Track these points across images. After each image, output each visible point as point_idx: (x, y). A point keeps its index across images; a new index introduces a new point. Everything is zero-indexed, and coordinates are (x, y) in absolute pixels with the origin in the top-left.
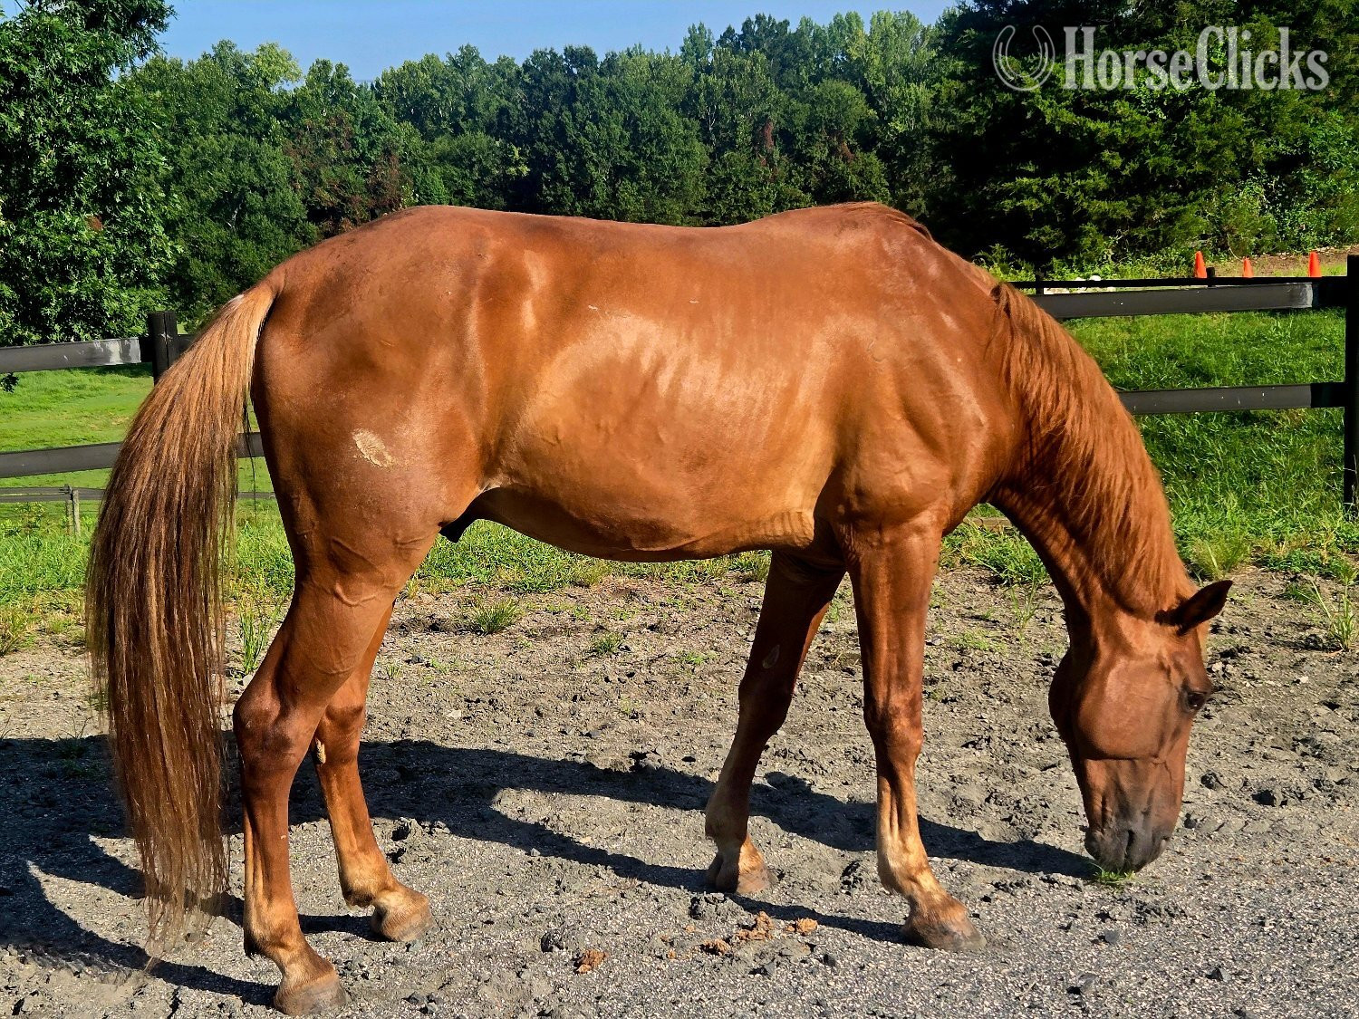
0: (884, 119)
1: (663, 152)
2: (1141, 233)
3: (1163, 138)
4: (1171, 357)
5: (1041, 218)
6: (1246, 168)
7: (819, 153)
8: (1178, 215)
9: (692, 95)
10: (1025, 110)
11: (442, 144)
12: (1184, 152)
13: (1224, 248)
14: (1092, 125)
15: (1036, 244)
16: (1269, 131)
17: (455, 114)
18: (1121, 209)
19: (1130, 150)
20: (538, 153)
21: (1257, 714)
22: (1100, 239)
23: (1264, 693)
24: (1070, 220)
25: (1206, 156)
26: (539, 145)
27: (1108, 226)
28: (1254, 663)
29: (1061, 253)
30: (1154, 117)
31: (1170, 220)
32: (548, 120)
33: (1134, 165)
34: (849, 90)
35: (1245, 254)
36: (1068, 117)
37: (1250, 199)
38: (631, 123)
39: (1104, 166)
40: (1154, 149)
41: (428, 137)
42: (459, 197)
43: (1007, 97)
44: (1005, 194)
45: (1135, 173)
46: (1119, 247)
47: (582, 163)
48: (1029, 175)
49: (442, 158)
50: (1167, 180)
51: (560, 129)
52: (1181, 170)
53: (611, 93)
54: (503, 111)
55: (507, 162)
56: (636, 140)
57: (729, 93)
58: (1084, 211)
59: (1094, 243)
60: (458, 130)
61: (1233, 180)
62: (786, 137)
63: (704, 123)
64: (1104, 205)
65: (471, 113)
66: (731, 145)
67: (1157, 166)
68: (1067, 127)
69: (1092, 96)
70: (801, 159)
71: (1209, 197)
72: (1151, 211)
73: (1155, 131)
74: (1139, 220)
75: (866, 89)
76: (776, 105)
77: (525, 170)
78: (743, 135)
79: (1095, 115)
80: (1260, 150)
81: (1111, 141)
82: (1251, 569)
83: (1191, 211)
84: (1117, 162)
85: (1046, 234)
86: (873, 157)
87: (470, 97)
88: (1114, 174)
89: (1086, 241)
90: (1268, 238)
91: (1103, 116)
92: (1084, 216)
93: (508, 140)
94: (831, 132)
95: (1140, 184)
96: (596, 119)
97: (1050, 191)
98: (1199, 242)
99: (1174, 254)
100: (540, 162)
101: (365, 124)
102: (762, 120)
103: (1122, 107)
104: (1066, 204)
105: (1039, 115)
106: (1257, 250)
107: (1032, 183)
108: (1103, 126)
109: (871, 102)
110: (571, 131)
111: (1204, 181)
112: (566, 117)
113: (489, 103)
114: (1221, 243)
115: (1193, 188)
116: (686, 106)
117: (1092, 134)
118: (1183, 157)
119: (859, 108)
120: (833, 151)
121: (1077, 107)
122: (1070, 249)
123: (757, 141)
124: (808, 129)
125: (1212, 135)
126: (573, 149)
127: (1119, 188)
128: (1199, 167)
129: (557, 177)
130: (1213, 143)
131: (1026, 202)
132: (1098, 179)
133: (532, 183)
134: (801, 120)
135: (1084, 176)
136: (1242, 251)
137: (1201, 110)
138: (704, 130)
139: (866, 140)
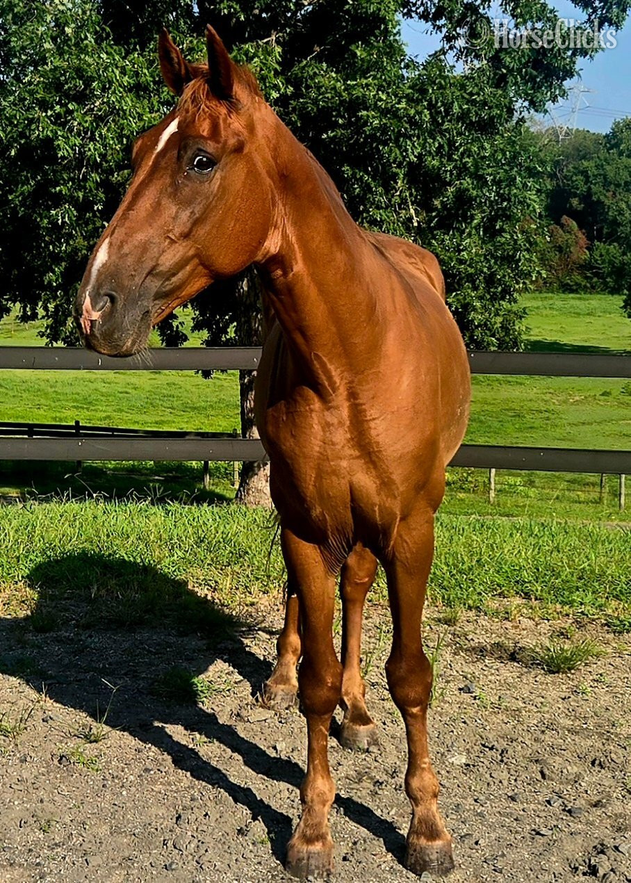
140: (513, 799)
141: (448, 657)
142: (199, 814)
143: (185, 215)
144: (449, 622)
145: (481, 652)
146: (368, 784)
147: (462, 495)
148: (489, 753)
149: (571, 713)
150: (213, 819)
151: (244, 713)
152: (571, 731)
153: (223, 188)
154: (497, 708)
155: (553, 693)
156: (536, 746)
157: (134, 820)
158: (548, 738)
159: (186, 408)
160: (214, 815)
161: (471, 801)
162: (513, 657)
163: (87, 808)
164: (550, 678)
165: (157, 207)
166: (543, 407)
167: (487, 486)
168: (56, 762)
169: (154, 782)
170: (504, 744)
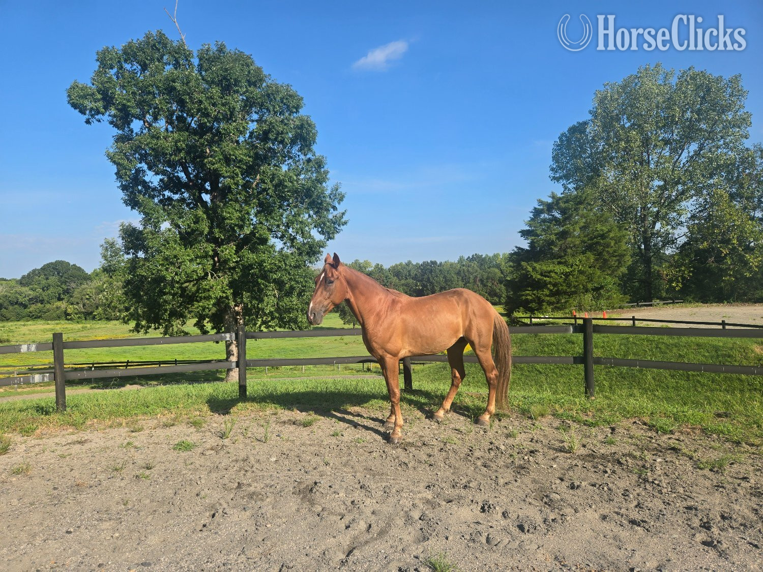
0: (505, 277)
1: (452, 284)
2: (558, 305)
3: (564, 282)
4: (564, 338)
5: (532, 301)
6: (587, 291)
7: (490, 284)
8: (568, 301)
9: (460, 271)
10: (528, 275)
11: (403, 282)
12: (569, 285)
13: (581, 309)
14: (545, 279)
15: (531, 307)
16: (592, 280)
17: (406, 275)
18: (553, 299)
19: (555, 285)
20: (424, 284)
21: (534, 481)
22: (548, 307)
23: (539, 471)
24: (540, 302)
25: (575, 287)
26: (424, 282)
27: (550, 303)
28: (540, 457)
29: (537, 310)
30: (561, 277)
31: (566, 302)
32: (426, 276)
33: (556, 289)
34: (497, 270)
35: (587, 311)
36: (539, 277)
37: (588, 297)
38: (445, 277)
39: (548, 289)
40: (561, 285)
41: (400, 280)
42: (406, 293)
43: (524, 272)
44: (523, 295)
45: (556, 290)
46: (552, 309)
47: (433, 286)
48: (529, 291)
49: (403, 285)
50: (565, 293)
51: (429, 279)
52: (568, 290)
53: (440, 271)
54: (416, 275)
55: (416, 286)
56: (446, 281)
57: (468, 271)
58: (543, 300)
59: (546, 308)
60: (406, 279)
61: (583, 293)
62: (481, 281)
63: (462, 277)
64: (548, 298)
65: (410, 275)
66: (469, 282)
67: (562, 289)
68: (539, 279)
69: (545, 272)
70: (485, 286)
71: (576, 297)
72: (561, 300)
73: (561, 280)
74: (558, 303)
75: (501, 270)
76: (479, 274)
77: (421, 288)
78: (471, 280)
79: (546, 276)
80: (590, 286)
81: (550, 283)
82: (550, 417)
83: (571, 300)
84: (552, 288)
85: (533, 305)
86: (502, 286)
87: (409, 271)
88: (551, 291)
89: (544, 307)
90: (593, 307)
91: (548, 277)
92: (543, 301)
93: (417, 281)
94: (492, 280)
95: (557, 293)
96: (437, 276)
97: (534, 294)
98: (574, 308)
99: (567, 311)
100: (424, 286)
101: (386, 277)
102: (476, 277)
103: (553, 275)
104: (539, 298)
105: (532, 276)
106: (590, 310)
107: (530, 293)
108: (547, 279)
109: (502, 273)
110: (431, 279)
111: (575, 293)
112: (430, 276)
113: (413, 273)
114: (580, 308)
115: (572, 295)
116: (458, 273)
117: (545, 281)
118: (569, 287)
119: (499, 274)
120: (493, 284)
121: (541, 274)
122: (539, 309)
123: (475, 281)
124: (487, 279)
125: (576, 281)
126: (432, 283)
127: (552, 294)
128: (573, 289)
129: (428, 289)
130: (577, 284)
131: (528, 297)
132: (546, 292)
133: (422, 290)
134: (485, 277)
135: (543, 291)
136: (586, 310)
137: (573, 275)
138: (462, 279)
139: (501, 282)
140: (289, 470)
141: (274, 426)
142: (183, 490)
143: (328, 294)
144: (275, 414)
145: (284, 422)
146: (243, 472)
147: (295, 372)
148: (283, 456)
149: (310, 439)
150: (188, 492)
151: (204, 452)
152: (310, 445)
153: (335, 287)
154: (287, 440)
155: (305, 433)
156: (299, 452)
157: (159, 496)
158: (303, 448)
159: (214, 352)
160: (188, 490)
161: (276, 473)
162: (294, 423)
163: (143, 494)
164: (305, 428)
165: (322, 293)
166: (319, 345)
167: (302, 368)
168: (135, 478)
169: (169, 481)
170: (288, 452)
